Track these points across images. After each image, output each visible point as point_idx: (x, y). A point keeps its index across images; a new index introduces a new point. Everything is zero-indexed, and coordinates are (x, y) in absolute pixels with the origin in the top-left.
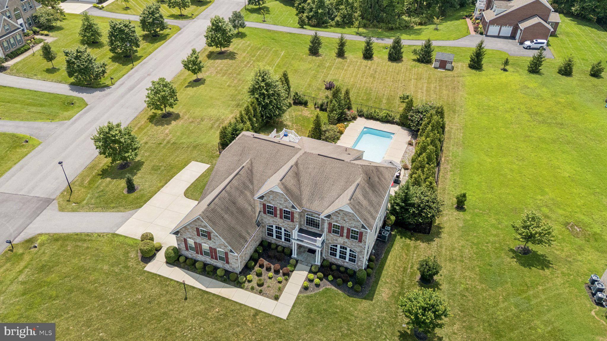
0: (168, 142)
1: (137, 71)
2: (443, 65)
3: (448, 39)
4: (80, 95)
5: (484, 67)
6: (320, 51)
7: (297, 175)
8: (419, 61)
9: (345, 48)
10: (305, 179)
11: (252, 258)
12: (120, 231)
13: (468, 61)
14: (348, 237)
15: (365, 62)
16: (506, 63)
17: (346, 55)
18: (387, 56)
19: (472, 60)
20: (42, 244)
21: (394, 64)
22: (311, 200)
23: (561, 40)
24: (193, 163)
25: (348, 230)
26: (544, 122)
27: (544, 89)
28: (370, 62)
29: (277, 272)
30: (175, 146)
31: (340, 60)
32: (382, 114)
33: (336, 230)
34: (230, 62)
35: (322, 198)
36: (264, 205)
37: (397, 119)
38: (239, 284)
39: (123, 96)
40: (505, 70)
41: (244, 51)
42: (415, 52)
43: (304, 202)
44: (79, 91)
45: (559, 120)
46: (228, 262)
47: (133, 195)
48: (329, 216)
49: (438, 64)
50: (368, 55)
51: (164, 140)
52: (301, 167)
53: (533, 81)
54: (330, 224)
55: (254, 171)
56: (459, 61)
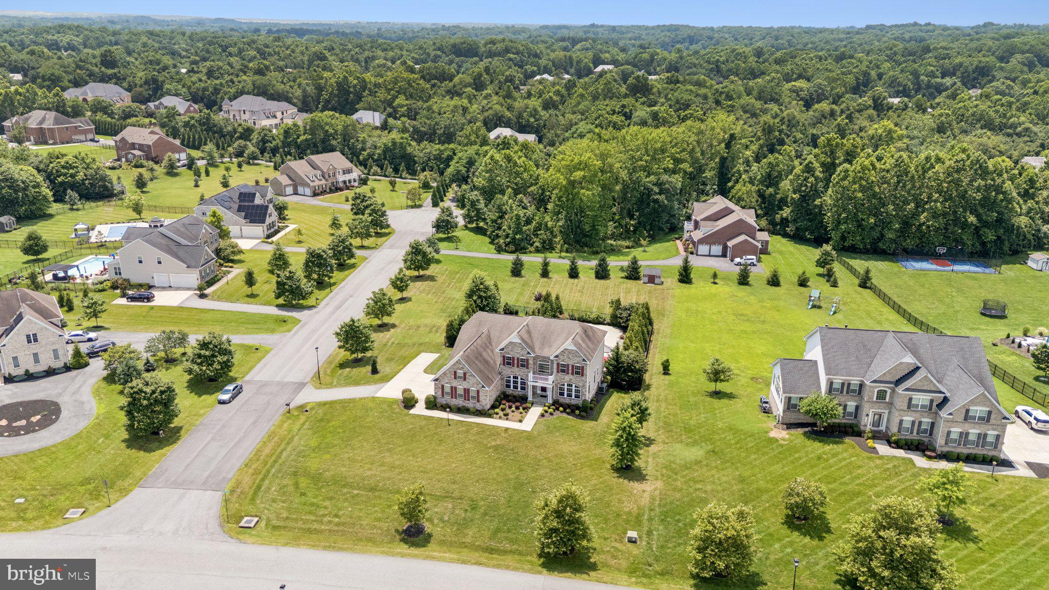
0: (393, 343)
1: (337, 294)
2: (652, 279)
3: (657, 259)
4: (290, 314)
5: (693, 280)
6: (523, 272)
7: (529, 332)
8: (627, 278)
9: (549, 268)
10: (535, 335)
11: (496, 400)
12: (378, 395)
13: (677, 277)
14: (572, 374)
15: (572, 280)
16: (715, 276)
17: (551, 275)
18: (593, 276)
19: (681, 275)
20: (312, 409)
21: (602, 281)
22: (542, 348)
23: (774, 257)
24: (423, 354)
25: (573, 366)
26: (748, 320)
27: (752, 297)
28: (576, 280)
29: (517, 408)
30: (401, 345)
31: (545, 279)
32: (593, 316)
33: (563, 369)
34: (431, 283)
35: (550, 346)
36: (504, 357)
37: (608, 320)
38: (490, 416)
39: (333, 313)
40: (715, 283)
41: (443, 275)
42: (622, 269)
43: (536, 350)
44: (288, 311)
45: (762, 319)
46: (478, 401)
47: (377, 376)
48: (557, 356)
49: (646, 279)
50: (574, 273)
51: (388, 342)
52: (531, 327)
53: (743, 291)
54: (558, 364)
55: (492, 336)
56: (668, 277)
